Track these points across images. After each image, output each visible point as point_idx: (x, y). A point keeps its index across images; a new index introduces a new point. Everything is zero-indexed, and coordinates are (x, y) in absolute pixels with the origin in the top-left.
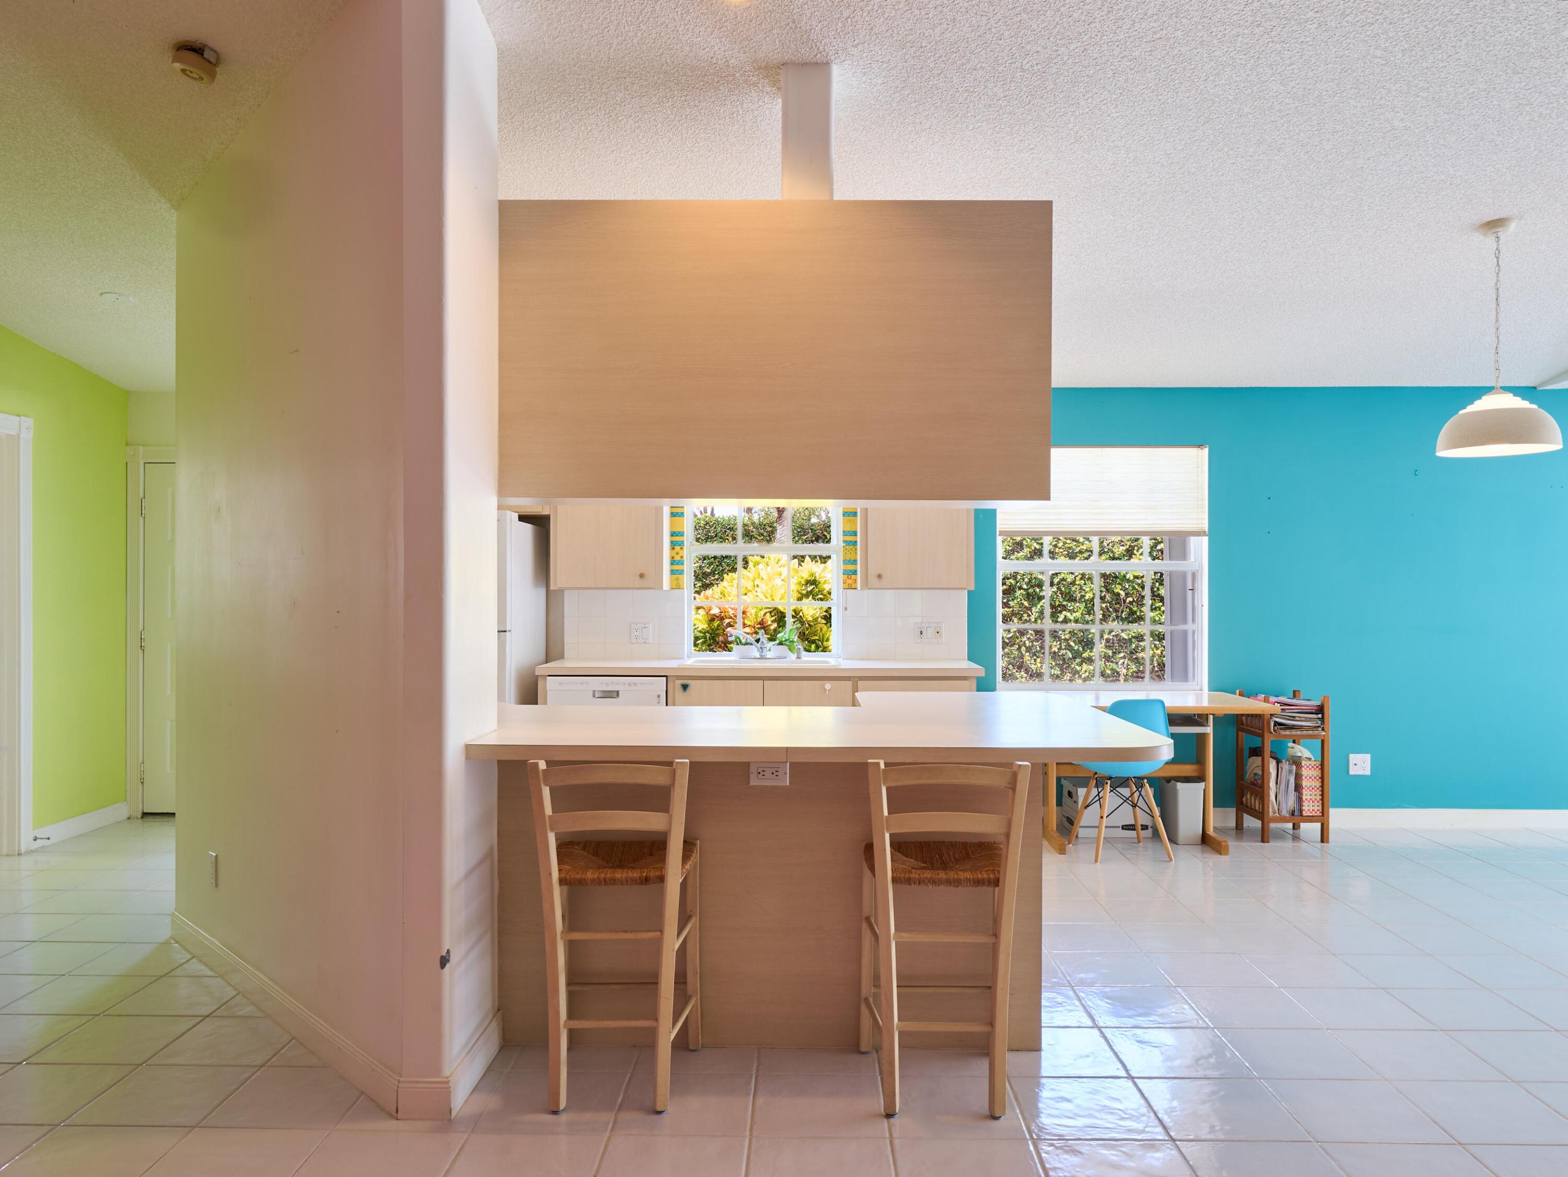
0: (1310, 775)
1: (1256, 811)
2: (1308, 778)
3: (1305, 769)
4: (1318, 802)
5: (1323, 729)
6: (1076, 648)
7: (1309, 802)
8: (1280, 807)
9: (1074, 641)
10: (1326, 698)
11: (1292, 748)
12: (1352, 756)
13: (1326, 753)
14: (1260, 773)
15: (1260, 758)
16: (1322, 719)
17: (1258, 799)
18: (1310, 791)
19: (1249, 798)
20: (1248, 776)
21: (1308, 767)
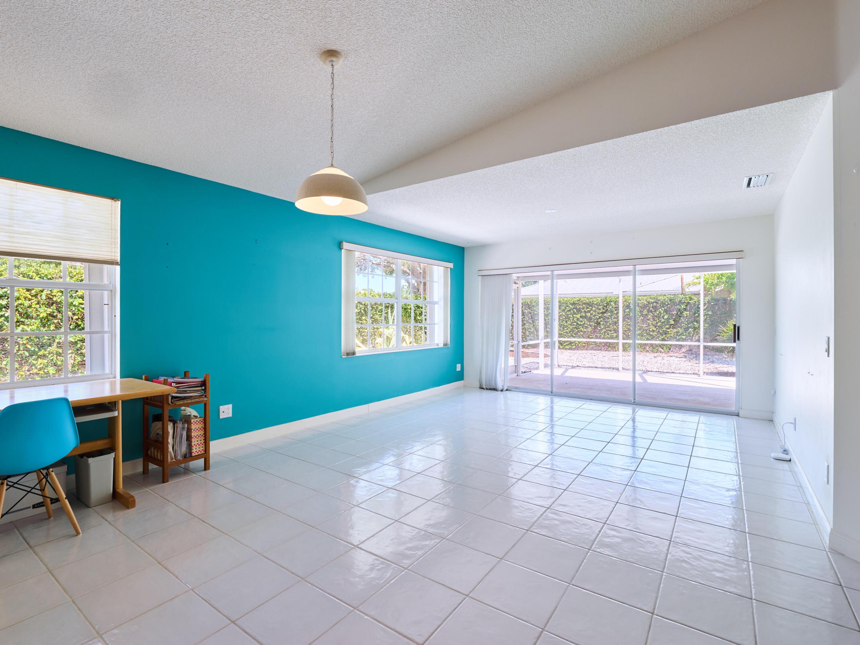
0: (196, 427)
1: (158, 460)
2: (196, 430)
3: (194, 424)
4: (202, 444)
5: (206, 396)
6: (33, 349)
7: (196, 446)
8: (176, 454)
9: (31, 345)
10: (207, 376)
11: (184, 410)
12: (221, 407)
13: (207, 411)
14: (161, 433)
15: (161, 423)
16: (205, 390)
17: (159, 451)
18: (197, 438)
19: (153, 451)
20: (152, 435)
21: (195, 423)
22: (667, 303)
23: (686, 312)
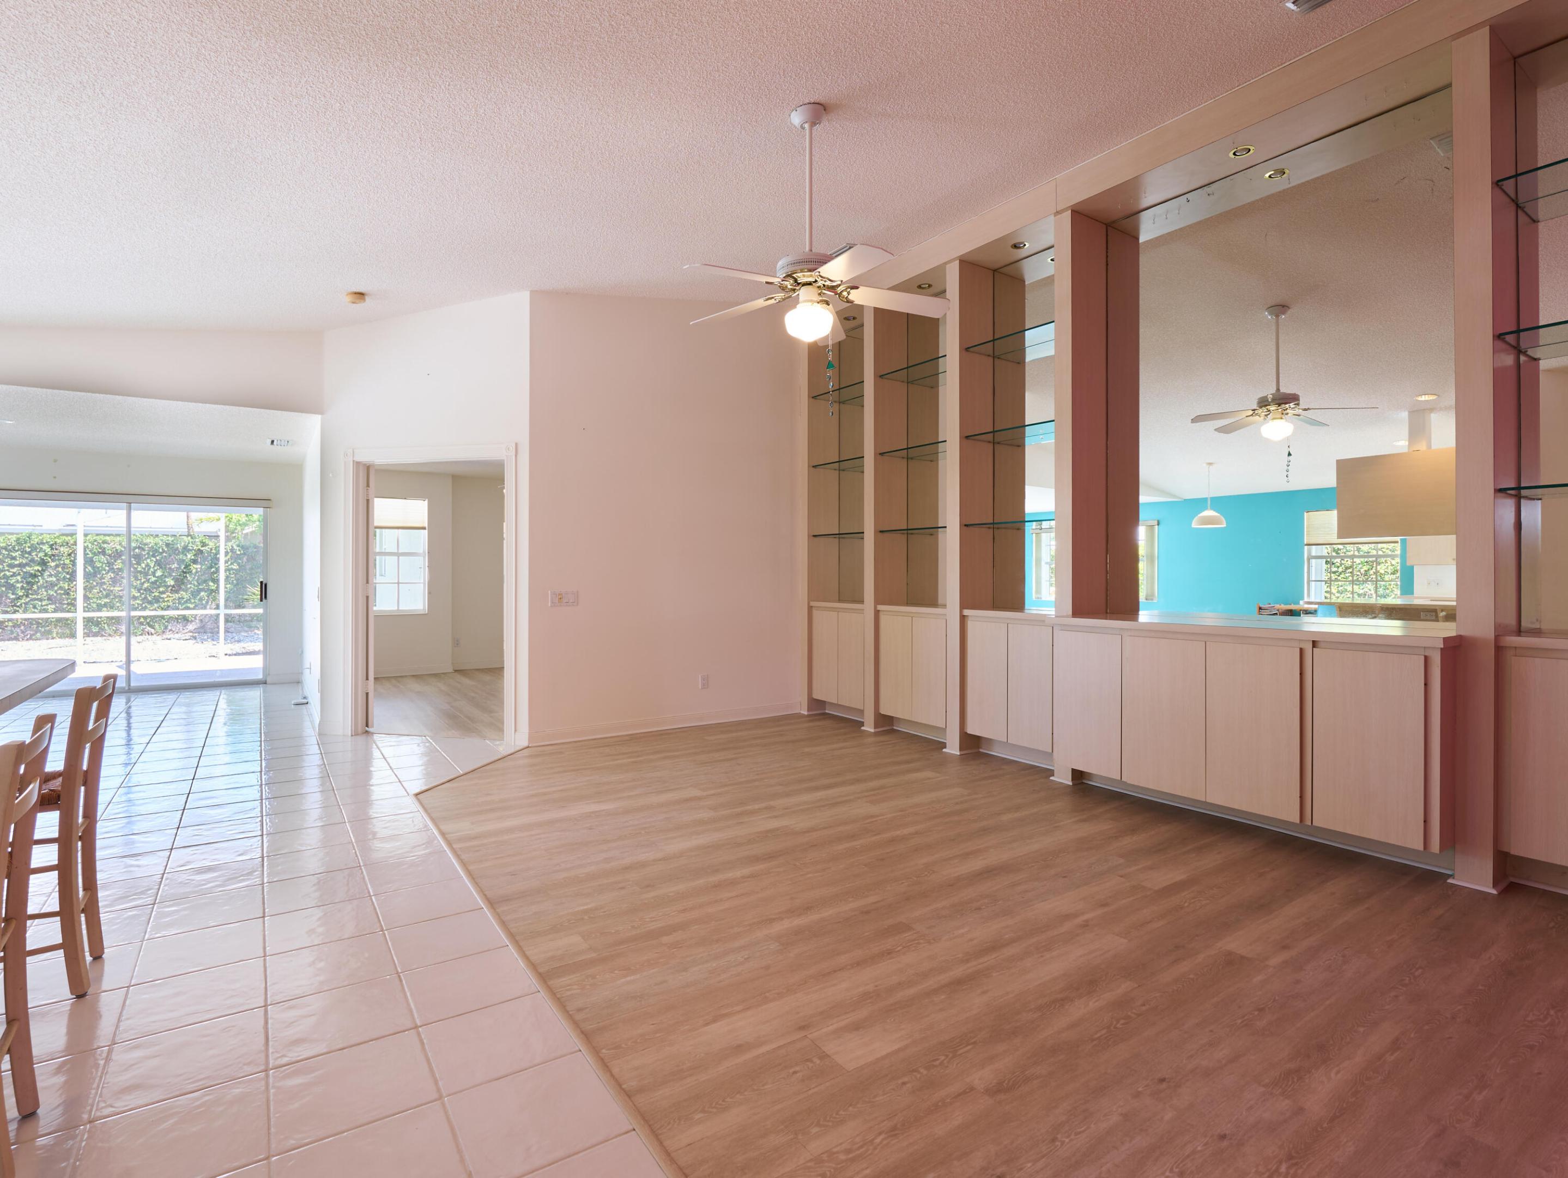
22: (161, 550)
23: (195, 566)
